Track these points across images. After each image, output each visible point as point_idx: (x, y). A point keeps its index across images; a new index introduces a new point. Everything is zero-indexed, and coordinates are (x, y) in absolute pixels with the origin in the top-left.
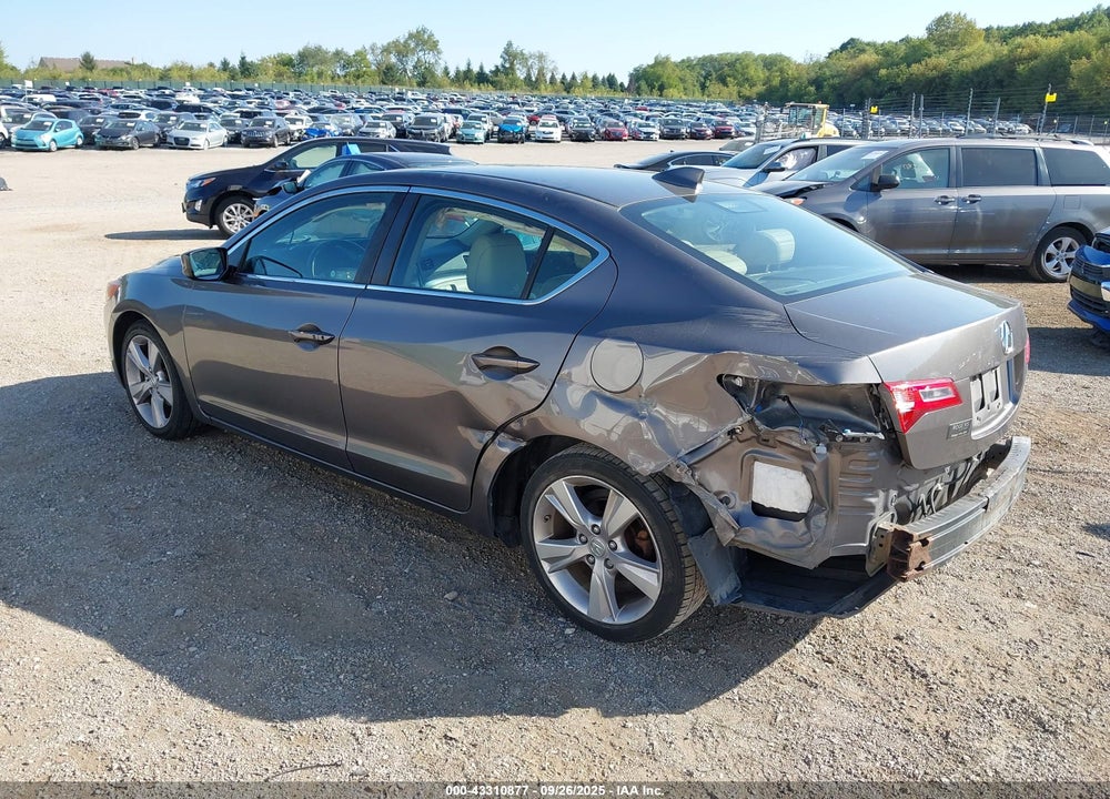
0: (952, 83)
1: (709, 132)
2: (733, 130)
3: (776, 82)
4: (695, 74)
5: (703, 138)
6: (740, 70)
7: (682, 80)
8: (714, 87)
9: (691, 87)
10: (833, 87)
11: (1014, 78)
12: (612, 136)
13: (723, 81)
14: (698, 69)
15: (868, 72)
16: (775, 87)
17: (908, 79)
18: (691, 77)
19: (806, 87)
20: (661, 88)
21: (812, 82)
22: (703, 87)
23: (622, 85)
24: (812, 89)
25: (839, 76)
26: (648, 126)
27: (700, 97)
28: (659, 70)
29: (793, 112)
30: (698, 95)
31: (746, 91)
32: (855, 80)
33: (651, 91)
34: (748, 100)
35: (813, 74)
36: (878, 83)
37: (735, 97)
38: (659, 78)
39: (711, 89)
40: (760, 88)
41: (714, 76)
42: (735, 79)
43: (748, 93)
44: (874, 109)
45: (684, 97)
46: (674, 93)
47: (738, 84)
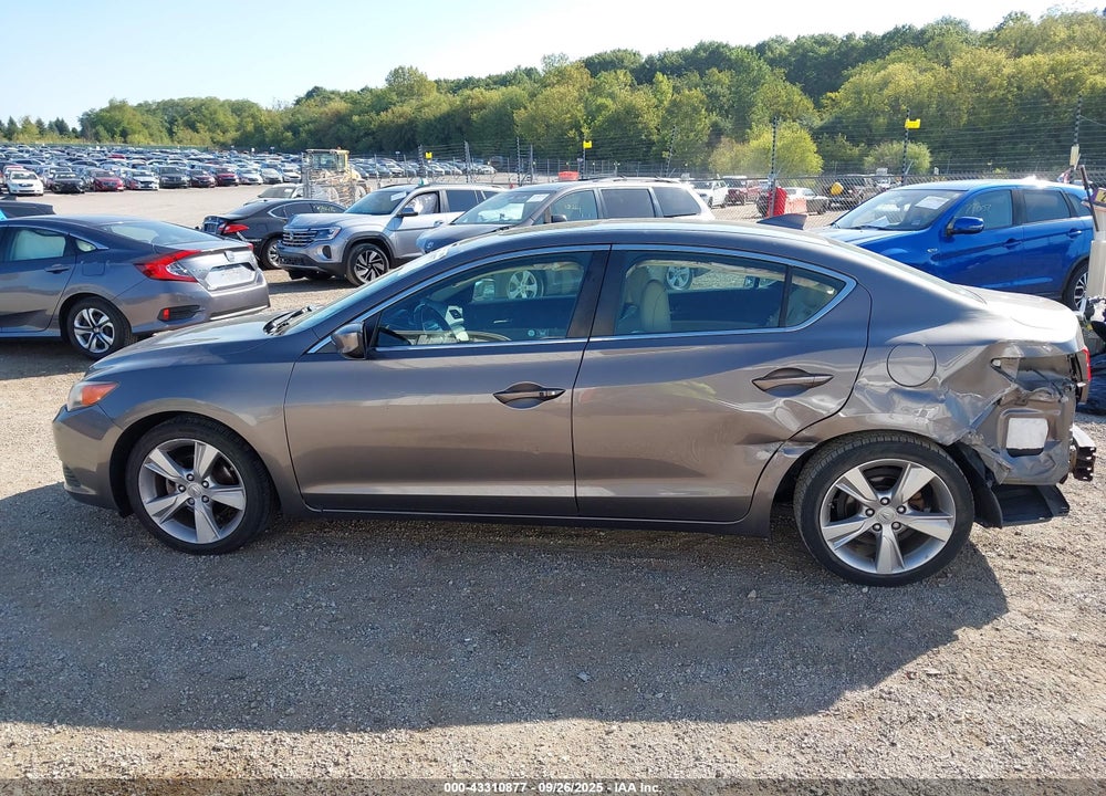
0: (419, 130)
1: (212, 180)
2: (236, 177)
3: (250, 127)
4: (158, 119)
5: (207, 187)
6: (208, 115)
7: (145, 125)
8: (182, 133)
9: (158, 134)
10: (310, 132)
11: (471, 125)
12: (104, 186)
13: (192, 126)
14: (160, 113)
15: (340, 118)
16: (249, 132)
17: (379, 126)
18: (155, 122)
19: (282, 133)
20: (124, 134)
21: (289, 128)
22: (171, 133)
23: (74, 130)
24: (289, 134)
25: (314, 122)
26: (143, 175)
27: (170, 144)
28: (117, 115)
29: (315, 159)
30: (167, 141)
31: (220, 137)
32: (330, 127)
33: (113, 137)
34: (224, 146)
35: (287, 121)
36: (353, 128)
37: (208, 143)
38: (118, 123)
39: (180, 134)
40: (232, 134)
41: (180, 121)
42: (205, 124)
43: (222, 140)
44: (429, 155)
45: (152, 144)
46: (140, 139)
47: (209, 130)
